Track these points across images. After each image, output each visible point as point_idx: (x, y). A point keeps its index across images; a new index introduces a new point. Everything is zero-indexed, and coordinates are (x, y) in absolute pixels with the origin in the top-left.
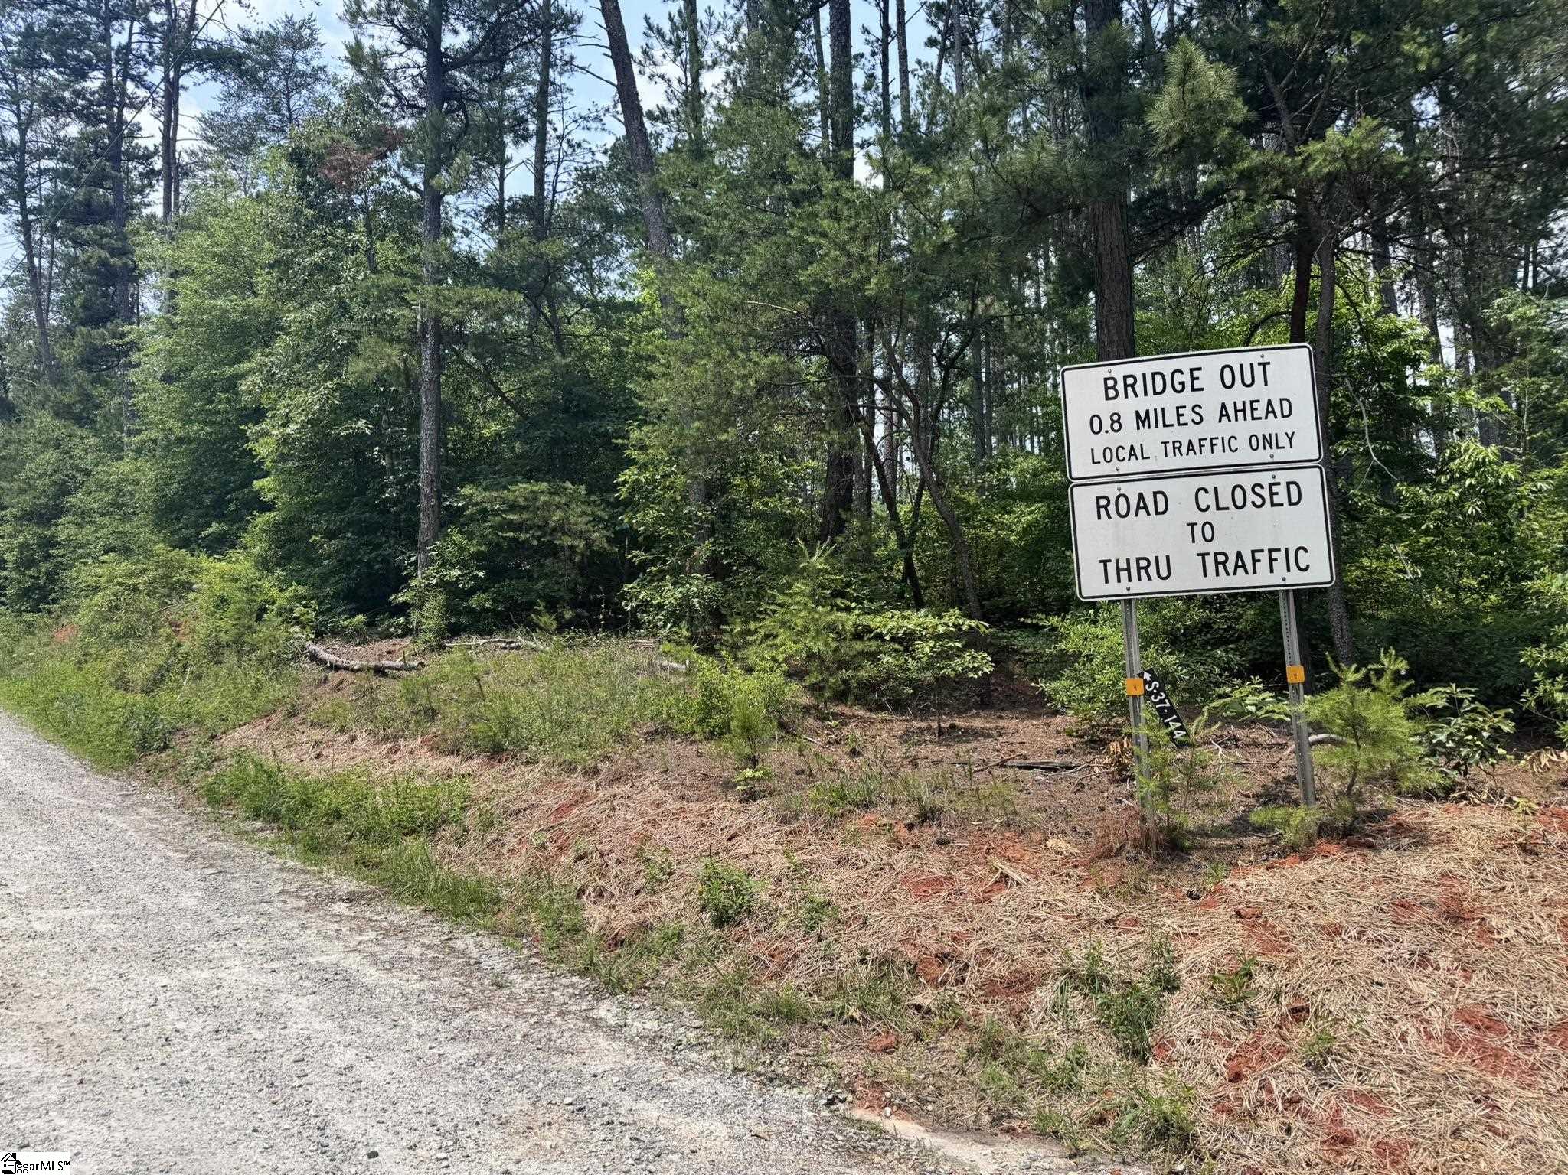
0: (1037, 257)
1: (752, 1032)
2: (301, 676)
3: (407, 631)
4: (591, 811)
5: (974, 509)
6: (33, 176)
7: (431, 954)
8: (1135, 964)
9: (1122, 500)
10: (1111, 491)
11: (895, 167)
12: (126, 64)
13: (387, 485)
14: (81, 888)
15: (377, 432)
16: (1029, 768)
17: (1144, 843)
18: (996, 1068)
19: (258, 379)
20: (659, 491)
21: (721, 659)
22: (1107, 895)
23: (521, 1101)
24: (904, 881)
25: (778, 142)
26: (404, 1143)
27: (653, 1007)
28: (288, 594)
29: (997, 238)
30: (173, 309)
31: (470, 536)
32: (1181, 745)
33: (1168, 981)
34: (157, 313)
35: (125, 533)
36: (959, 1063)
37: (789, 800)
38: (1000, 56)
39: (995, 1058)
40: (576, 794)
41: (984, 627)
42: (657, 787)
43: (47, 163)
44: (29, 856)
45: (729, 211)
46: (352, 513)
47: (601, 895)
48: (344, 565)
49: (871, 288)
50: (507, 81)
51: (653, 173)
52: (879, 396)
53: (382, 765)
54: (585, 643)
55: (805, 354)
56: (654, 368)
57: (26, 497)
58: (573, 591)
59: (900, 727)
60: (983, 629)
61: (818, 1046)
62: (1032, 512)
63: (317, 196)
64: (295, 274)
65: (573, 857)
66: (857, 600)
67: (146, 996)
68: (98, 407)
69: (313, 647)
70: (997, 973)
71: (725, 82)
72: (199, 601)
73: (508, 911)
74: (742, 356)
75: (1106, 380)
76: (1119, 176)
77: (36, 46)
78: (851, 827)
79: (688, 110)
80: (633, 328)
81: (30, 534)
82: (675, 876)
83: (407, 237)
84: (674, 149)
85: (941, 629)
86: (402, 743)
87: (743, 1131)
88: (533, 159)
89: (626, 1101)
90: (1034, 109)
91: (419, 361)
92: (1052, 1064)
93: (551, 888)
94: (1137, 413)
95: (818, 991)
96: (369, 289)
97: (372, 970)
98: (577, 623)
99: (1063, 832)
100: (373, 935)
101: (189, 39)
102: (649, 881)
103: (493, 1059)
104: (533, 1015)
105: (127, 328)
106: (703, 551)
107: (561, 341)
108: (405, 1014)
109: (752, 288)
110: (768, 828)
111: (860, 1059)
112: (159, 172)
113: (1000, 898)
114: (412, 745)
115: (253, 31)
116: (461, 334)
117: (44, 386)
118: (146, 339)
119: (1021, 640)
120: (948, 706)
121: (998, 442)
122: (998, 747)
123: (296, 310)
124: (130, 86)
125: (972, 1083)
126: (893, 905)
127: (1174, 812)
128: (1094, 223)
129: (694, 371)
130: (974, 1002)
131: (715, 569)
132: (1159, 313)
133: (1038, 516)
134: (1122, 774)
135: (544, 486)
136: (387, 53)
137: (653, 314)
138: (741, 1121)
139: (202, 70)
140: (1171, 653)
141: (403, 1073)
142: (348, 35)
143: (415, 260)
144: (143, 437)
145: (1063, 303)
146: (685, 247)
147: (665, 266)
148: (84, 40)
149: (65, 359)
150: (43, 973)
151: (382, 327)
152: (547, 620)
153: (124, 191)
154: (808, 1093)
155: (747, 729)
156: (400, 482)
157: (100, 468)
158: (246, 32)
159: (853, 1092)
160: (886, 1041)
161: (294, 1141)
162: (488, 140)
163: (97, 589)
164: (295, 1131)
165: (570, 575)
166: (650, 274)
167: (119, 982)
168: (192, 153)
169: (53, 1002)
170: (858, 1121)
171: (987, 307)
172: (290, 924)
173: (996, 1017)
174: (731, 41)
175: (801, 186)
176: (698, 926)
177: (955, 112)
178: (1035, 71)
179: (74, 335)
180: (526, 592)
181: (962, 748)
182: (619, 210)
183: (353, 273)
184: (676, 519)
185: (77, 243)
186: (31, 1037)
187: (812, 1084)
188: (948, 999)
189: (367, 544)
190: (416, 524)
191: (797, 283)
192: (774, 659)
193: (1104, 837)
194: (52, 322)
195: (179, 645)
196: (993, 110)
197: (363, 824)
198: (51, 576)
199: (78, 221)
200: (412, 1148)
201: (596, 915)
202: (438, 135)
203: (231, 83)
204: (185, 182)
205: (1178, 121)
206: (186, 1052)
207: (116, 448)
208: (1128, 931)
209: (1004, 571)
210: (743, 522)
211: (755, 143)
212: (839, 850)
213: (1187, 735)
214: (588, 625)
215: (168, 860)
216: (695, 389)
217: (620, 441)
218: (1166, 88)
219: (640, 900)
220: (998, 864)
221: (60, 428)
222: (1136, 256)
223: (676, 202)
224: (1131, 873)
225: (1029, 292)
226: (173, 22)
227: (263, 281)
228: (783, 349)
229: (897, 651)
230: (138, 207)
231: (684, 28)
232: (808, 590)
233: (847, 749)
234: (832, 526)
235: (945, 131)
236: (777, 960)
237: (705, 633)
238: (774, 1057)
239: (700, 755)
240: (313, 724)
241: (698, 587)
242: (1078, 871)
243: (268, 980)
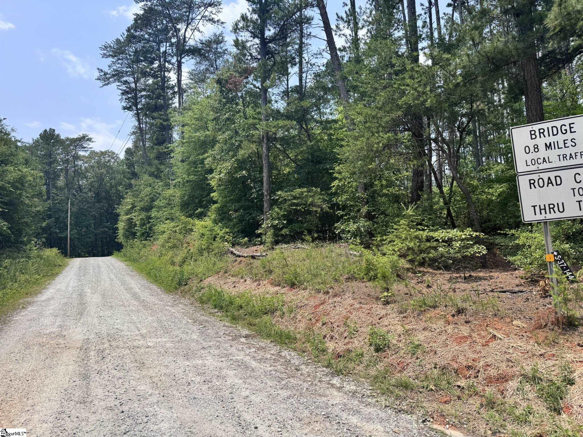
0: (498, 84)
1: (392, 392)
2: (228, 259)
3: (261, 243)
4: (327, 307)
5: (476, 187)
6: (139, 98)
7: (274, 357)
8: (554, 373)
9: (541, 181)
10: (535, 177)
11: (436, 56)
12: (165, 58)
13: (253, 193)
14: (162, 331)
15: (249, 175)
16: (504, 292)
17: (557, 322)
18: (492, 412)
19: (210, 159)
20: (346, 189)
21: (373, 250)
22: (540, 344)
23: (306, 413)
24: (451, 337)
25: (388, 53)
26: (266, 424)
27: (353, 381)
28: (223, 232)
29: (480, 78)
30: (183, 138)
31: (281, 209)
32: (572, 282)
33: (569, 380)
34: (178, 139)
35: (172, 213)
36: (477, 409)
37: (402, 305)
38: (479, 6)
39: (492, 408)
40: (321, 301)
41: (482, 235)
42: (350, 299)
43: (143, 93)
44: (146, 321)
45: (370, 81)
46: (243, 203)
47: (332, 338)
48: (241, 221)
49: (428, 104)
50: (288, 45)
51: (341, 71)
52: (433, 145)
53: (255, 290)
54: (322, 246)
55: (401, 132)
56: (343, 143)
57: (142, 203)
58: (317, 227)
59: (448, 276)
60: (482, 236)
61: (418, 400)
62: (502, 187)
63: (226, 94)
64: (220, 122)
65: (321, 323)
66: (427, 226)
67: (182, 368)
68: (162, 172)
69: (232, 249)
70: (492, 374)
71: (367, 33)
72: (195, 235)
73: (299, 343)
74: (376, 135)
75: (531, 131)
76: (533, 47)
77: (138, 56)
78: (429, 316)
79: (353, 45)
80: (335, 129)
81: (143, 215)
82: (359, 332)
83: (256, 105)
84: (349, 61)
85: (463, 237)
86: (261, 282)
87: (389, 430)
88: (298, 72)
89: (344, 415)
90: (494, 25)
91: (262, 149)
92: (518, 412)
93: (314, 335)
94: (546, 144)
95: (417, 378)
96: (244, 125)
97: (254, 363)
98: (319, 238)
99: (520, 318)
100: (254, 350)
101: (184, 46)
102: (349, 334)
103: (296, 396)
104: (310, 381)
105: (169, 145)
106: (364, 210)
107: (310, 137)
108: (265, 378)
109: (380, 109)
110: (394, 315)
111: (435, 405)
112: (177, 92)
113: (492, 344)
114: (265, 282)
115: (204, 40)
116: (275, 138)
117: (146, 167)
118: (175, 148)
119: (499, 240)
120: (468, 267)
121: (486, 159)
122: (491, 284)
123: (221, 135)
124: (167, 64)
125: (483, 418)
126: (447, 346)
127: (570, 310)
128: (522, 68)
129: (358, 143)
130: (483, 386)
131: (369, 216)
132: (555, 102)
133: (505, 189)
134: (545, 294)
135: (305, 189)
136: (247, 41)
137: (342, 123)
138: (389, 426)
139: (188, 56)
140: (566, 243)
141: (266, 400)
142: (233, 37)
143: (259, 113)
144: (176, 181)
145: (510, 101)
146: (354, 97)
147: (346, 105)
148: (152, 51)
149: (151, 157)
150: (151, 360)
151: (249, 138)
152: (308, 238)
153: (167, 99)
154: (415, 417)
155: (384, 277)
156: (257, 191)
157: (163, 192)
158: (201, 41)
159: (433, 418)
160: (446, 399)
161: (230, 421)
162: (282, 67)
163: (164, 232)
164: (230, 417)
165: (316, 221)
166: (341, 108)
167: (174, 363)
168: (187, 84)
169: (154, 369)
170: (435, 429)
171: (478, 106)
172: (227, 345)
173: (492, 392)
174: (369, 17)
175: (398, 68)
176: (369, 352)
177: (460, 31)
178: (493, 10)
179: (153, 149)
180: (300, 228)
181: (474, 284)
182: (329, 86)
183: (239, 120)
184: (354, 199)
185: (153, 118)
186: (148, 380)
187: (416, 414)
188: (471, 384)
189: (247, 213)
190: (263, 206)
191: (398, 105)
192: (394, 250)
193: (538, 320)
194: (147, 145)
195: (190, 250)
196: (476, 28)
197: (250, 310)
198: (150, 228)
199: (153, 111)
200: (269, 426)
201: (331, 346)
202: (265, 67)
203: (198, 59)
204: (185, 95)
205: (559, 21)
206: (195, 388)
207: (168, 185)
208: (550, 359)
209: (491, 212)
210: (379, 198)
211: (379, 54)
212: (423, 324)
213: (575, 278)
214: (323, 239)
215: (188, 322)
216: (359, 149)
217: (332, 171)
218: (552, 8)
219: (347, 340)
220: (491, 331)
221: (151, 180)
222: (542, 79)
223: (350, 80)
224: (551, 335)
225: (496, 98)
226: (179, 40)
227: (210, 125)
228: (393, 131)
229: (445, 246)
230: (171, 104)
231: (351, 15)
232: (406, 223)
233: (426, 285)
234: (415, 198)
235: (456, 39)
236: (401, 365)
237: (366, 241)
238: (401, 402)
239: (366, 287)
240: (232, 276)
241: (363, 224)
242: (527, 334)
243: (220, 364)
